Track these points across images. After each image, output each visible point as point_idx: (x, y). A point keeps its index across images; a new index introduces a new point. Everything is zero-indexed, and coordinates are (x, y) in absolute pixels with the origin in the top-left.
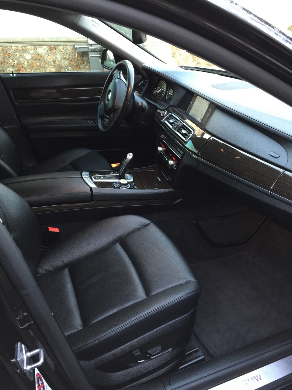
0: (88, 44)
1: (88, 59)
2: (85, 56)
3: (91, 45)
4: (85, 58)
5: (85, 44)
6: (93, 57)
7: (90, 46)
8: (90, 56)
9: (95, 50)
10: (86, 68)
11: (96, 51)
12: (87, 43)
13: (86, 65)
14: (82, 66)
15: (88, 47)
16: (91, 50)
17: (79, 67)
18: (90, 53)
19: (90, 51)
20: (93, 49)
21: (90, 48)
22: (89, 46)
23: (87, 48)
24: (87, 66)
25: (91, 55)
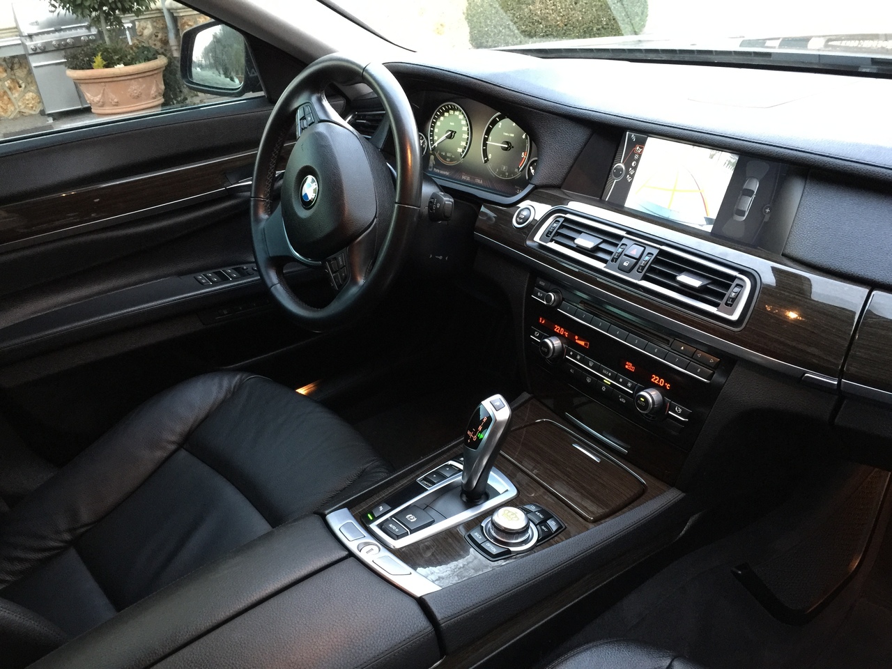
0: (21, 35)
1: (30, 72)
2: (16, 66)
3: (30, 36)
4: (20, 73)
5: (12, 36)
6: (44, 68)
7: (28, 39)
8: (34, 64)
9: (45, 47)
10: (27, 98)
11: (46, 50)
12: (17, 33)
13: (26, 90)
14: (16, 95)
15: (23, 44)
16: (32, 49)
17: (5, 98)
18: (31, 58)
19: (31, 52)
20: (39, 45)
21: (30, 44)
22: (25, 41)
23: (21, 47)
24: (30, 91)
25: (35, 62)
